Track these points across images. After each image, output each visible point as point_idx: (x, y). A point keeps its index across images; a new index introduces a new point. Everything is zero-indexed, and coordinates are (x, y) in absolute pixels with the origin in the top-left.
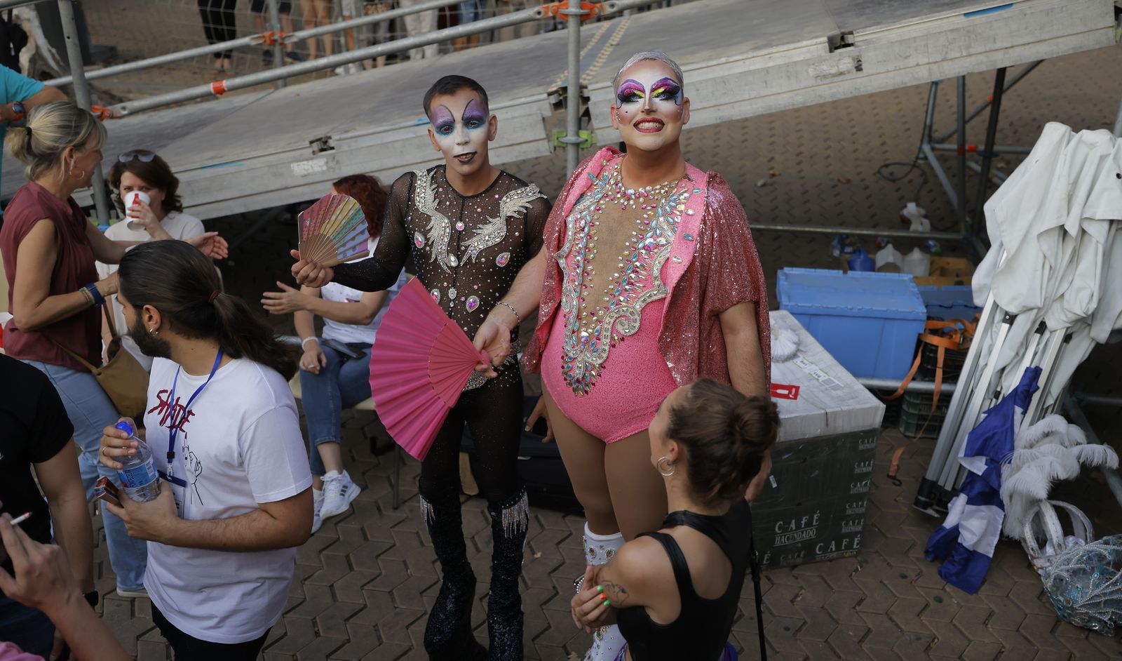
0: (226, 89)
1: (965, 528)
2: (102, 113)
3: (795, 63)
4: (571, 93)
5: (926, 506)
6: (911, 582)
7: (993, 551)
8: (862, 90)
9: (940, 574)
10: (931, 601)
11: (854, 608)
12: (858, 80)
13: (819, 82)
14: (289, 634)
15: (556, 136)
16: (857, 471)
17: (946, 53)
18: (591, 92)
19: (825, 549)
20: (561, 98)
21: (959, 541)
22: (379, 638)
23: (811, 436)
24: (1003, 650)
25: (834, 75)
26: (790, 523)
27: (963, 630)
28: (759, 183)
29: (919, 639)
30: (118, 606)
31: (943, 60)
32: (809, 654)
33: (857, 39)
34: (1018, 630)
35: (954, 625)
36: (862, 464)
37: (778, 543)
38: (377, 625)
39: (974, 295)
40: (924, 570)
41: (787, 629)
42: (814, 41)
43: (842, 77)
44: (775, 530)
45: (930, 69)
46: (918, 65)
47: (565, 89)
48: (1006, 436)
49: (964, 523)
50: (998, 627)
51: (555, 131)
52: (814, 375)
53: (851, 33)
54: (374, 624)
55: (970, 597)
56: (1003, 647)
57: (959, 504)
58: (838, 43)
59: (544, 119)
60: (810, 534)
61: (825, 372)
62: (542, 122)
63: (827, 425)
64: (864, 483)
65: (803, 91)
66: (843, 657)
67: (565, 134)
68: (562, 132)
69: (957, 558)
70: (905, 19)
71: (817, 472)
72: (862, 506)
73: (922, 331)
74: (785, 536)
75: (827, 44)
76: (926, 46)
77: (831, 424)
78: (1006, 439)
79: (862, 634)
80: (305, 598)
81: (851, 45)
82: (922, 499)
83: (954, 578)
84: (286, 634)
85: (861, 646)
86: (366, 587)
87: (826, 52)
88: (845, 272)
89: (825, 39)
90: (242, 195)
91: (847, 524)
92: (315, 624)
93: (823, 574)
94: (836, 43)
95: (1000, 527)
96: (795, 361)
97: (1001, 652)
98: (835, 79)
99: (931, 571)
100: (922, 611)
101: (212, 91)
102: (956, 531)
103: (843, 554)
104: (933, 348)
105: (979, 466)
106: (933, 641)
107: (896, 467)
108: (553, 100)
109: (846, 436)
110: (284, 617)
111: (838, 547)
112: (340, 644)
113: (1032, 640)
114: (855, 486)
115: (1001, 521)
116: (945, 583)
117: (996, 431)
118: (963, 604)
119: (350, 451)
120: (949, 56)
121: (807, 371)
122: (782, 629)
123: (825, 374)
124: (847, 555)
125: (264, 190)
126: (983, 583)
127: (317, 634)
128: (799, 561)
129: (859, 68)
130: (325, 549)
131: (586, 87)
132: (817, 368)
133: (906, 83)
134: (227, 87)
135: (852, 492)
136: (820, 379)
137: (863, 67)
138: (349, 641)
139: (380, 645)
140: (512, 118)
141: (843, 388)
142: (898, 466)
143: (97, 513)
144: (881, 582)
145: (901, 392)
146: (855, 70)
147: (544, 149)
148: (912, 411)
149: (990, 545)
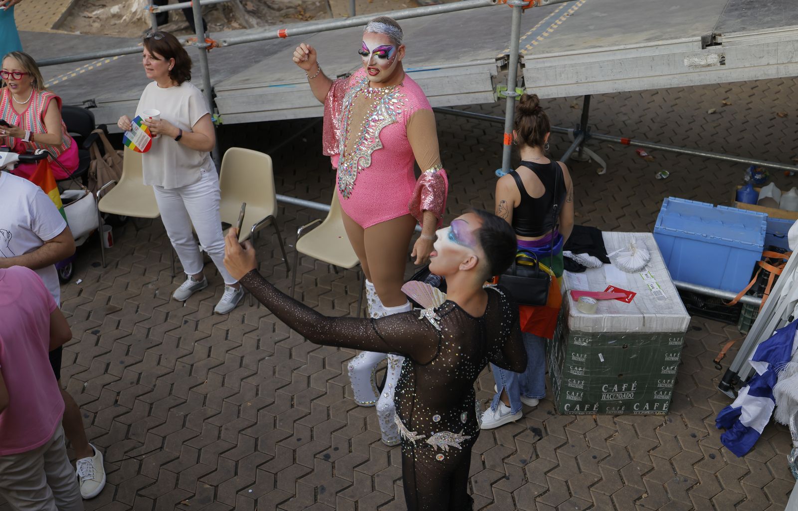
0: (287, 35)
1: (745, 410)
2: (212, 44)
3: (674, 54)
4: (512, 60)
5: (726, 389)
6: (698, 441)
7: (762, 430)
8: (723, 79)
9: (721, 439)
10: (707, 457)
11: (649, 452)
12: (721, 72)
13: (691, 70)
14: (276, 402)
15: (499, 90)
16: (667, 359)
17: (792, 57)
18: (526, 61)
19: (641, 407)
20: (506, 62)
21: (740, 419)
22: (328, 415)
23: (631, 331)
24: (745, 499)
25: (703, 66)
26: (614, 386)
27: (721, 481)
28: (710, 112)
29: (686, 481)
30: (183, 367)
31: (790, 62)
32: (603, 478)
33: (724, 40)
34: (762, 488)
35: (716, 476)
36: (671, 355)
37: (604, 398)
38: (329, 407)
39: (790, 242)
40: (711, 434)
41: (595, 457)
42: (691, 39)
43: (709, 68)
44: (602, 389)
45: (778, 68)
46: (768, 64)
47: (508, 56)
48: (785, 351)
49: (744, 407)
50: (748, 483)
51: (499, 86)
52: (650, 286)
53: (720, 35)
54: (328, 406)
55: (737, 459)
56: (746, 497)
57: (744, 393)
58: (709, 42)
59: (492, 77)
60: (629, 396)
61: (658, 285)
62: (490, 79)
63: (644, 325)
64: (672, 367)
65: (680, 75)
66: (626, 483)
67: (506, 89)
68: (503, 87)
69: (735, 430)
70: (763, 28)
71: (635, 356)
72: (670, 383)
73: (759, 260)
74: (609, 395)
75: (701, 42)
76: (776, 50)
77: (647, 325)
78: (784, 353)
79: (646, 470)
80: (291, 382)
81: (720, 44)
82: (725, 383)
83: (730, 443)
84: (274, 402)
85: (642, 479)
86: (329, 381)
87: (699, 48)
88: (715, 206)
89: (700, 38)
90: (294, 107)
91: (658, 393)
92: (292, 399)
93: (635, 424)
94: (708, 42)
95: (771, 414)
96: (641, 273)
97: (742, 501)
98: (704, 69)
99: (716, 436)
100: (696, 463)
101: (278, 35)
102: (738, 411)
103: (654, 412)
104: (768, 273)
105: (761, 369)
106: (696, 484)
107: (723, 356)
108: (500, 63)
109: (658, 334)
110: (276, 391)
111: (651, 408)
112: (304, 415)
113: (770, 497)
114: (665, 368)
115: (772, 410)
116: (723, 445)
117: (778, 346)
118: (729, 462)
119: (346, 287)
120: (794, 60)
121: (646, 282)
122: (591, 457)
123: (658, 287)
124: (657, 414)
125: (307, 106)
126: (751, 450)
127: (292, 406)
128: (621, 412)
129: (722, 63)
130: (312, 351)
131: (523, 57)
132: (655, 281)
133: (758, 77)
134: (288, 34)
135: (662, 373)
136: (653, 290)
137: (726, 62)
138: (310, 413)
139: (328, 419)
140: (470, 74)
141: (666, 299)
142: (725, 354)
143: (185, 305)
144: (676, 437)
145: (735, 302)
146: (719, 64)
147: (491, 98)
148: (747, 316)
149: (761, 425)
